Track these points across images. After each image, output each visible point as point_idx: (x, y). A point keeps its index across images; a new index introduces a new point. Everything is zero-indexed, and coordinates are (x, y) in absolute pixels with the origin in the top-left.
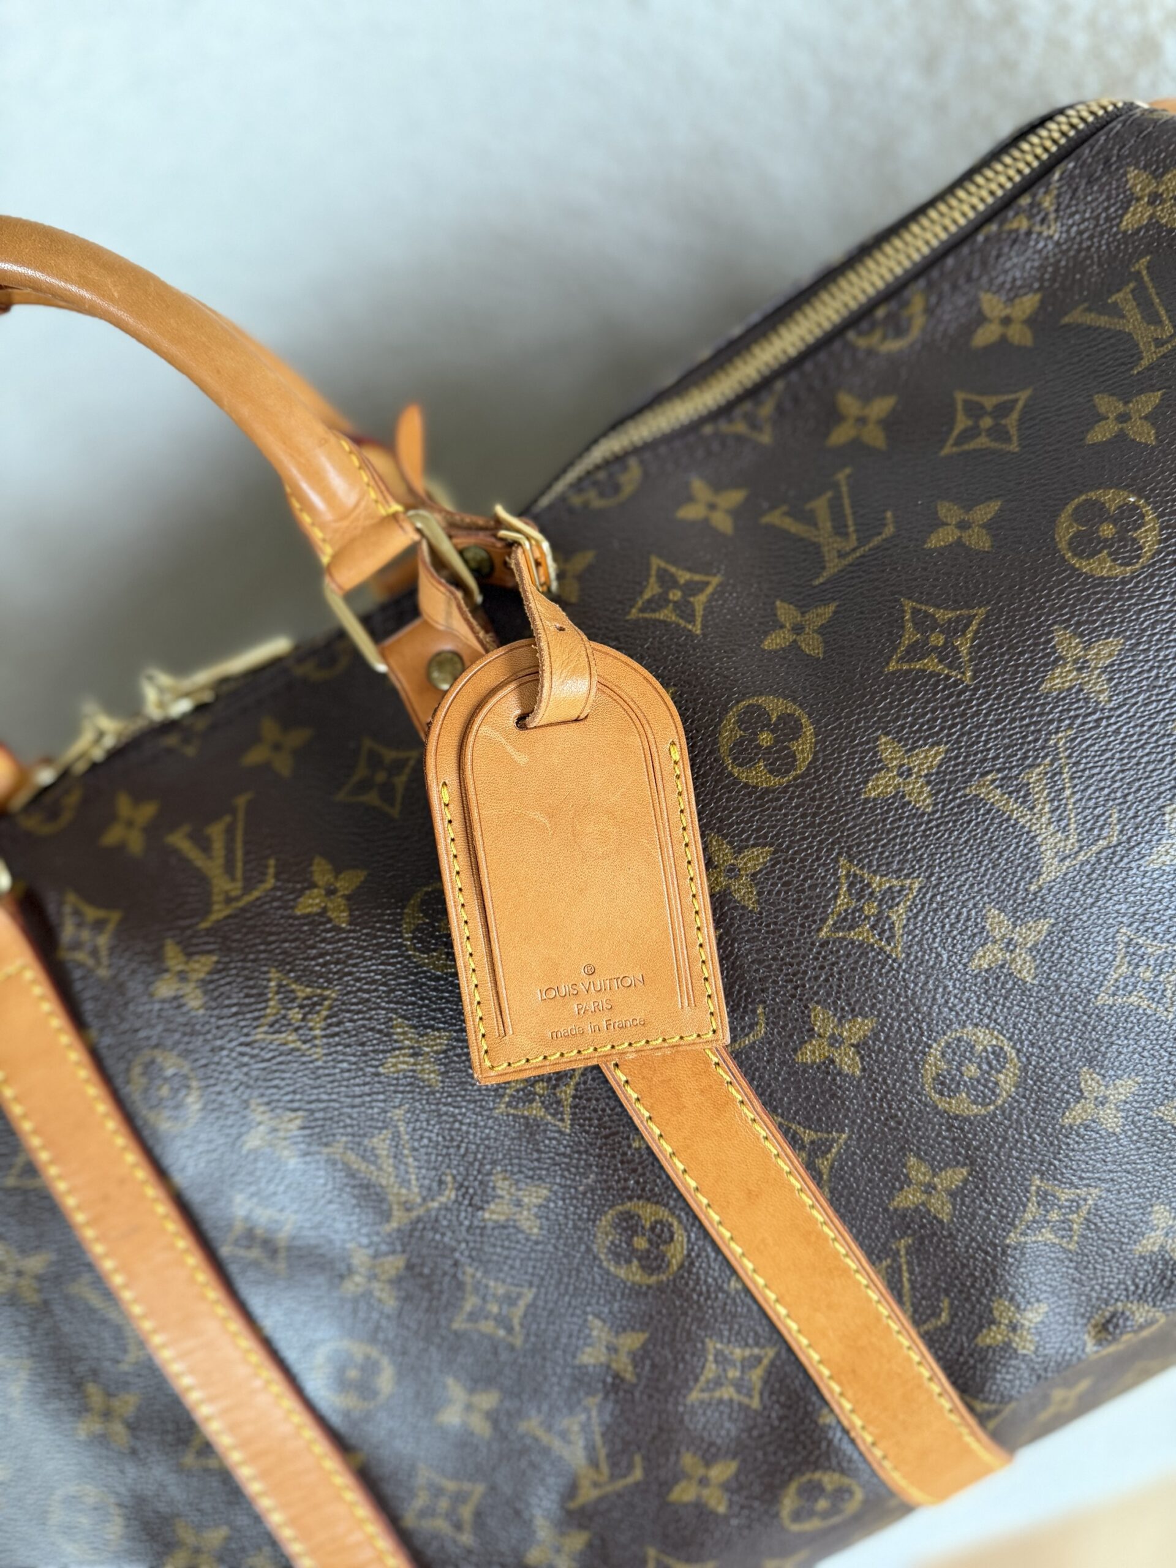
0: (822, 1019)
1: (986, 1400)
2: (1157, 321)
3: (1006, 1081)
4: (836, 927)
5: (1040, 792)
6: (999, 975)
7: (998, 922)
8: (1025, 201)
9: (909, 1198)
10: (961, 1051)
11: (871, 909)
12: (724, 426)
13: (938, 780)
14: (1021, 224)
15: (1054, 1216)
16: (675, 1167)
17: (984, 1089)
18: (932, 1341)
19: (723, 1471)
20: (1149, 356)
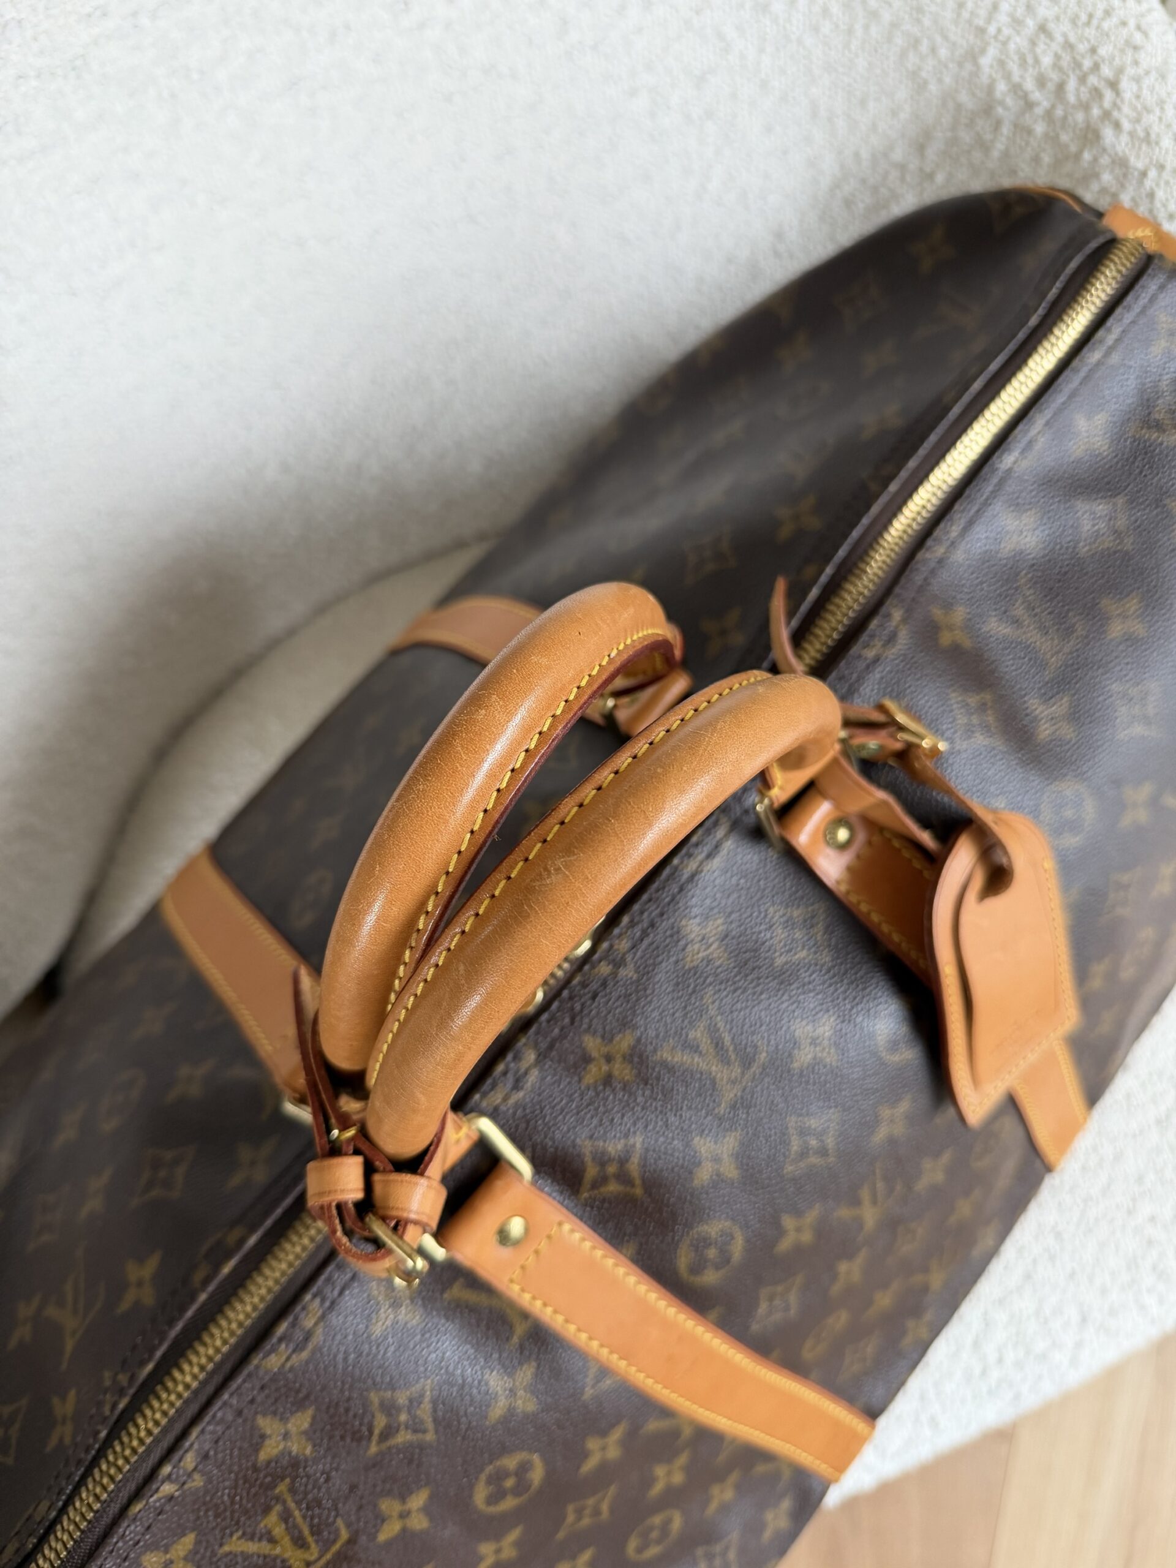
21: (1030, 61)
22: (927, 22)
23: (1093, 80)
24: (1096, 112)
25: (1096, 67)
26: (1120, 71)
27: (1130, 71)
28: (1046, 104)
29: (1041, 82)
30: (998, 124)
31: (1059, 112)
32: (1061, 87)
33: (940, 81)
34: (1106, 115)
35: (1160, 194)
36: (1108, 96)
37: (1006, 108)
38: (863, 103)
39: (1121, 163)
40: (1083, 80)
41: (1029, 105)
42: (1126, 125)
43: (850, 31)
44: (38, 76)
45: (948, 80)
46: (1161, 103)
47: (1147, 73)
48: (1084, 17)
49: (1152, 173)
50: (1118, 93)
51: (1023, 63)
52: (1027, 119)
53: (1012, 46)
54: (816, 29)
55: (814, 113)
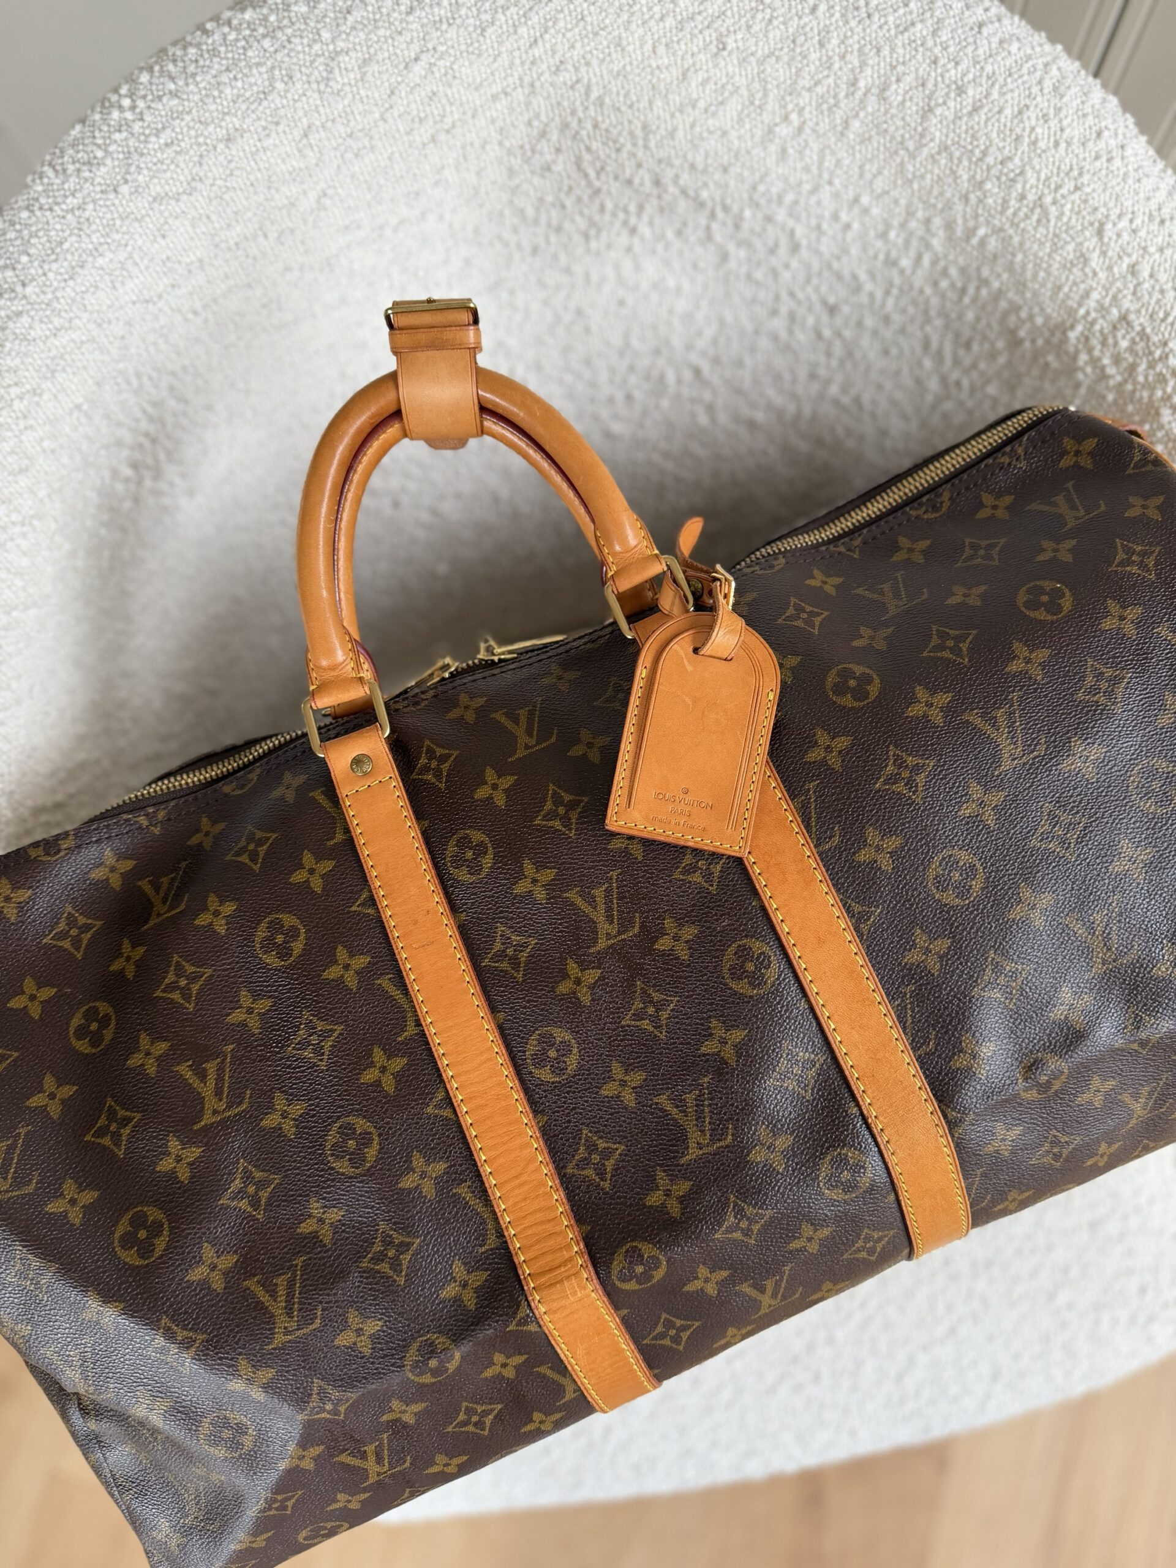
0: (872, 835)
1: (953, 1110)
2: (1076, 509)
3: (977, 885)
4: (885, 783)
5: (1002, 721)
6: (975, 821)
7: (976, 790)
8: (1008, 449)
9: (913, 957)
10: (951, 863)
11: (906, 774)
12: (832, 548)
13: (947, 710)
14: (1006, 460)
15: (1001, 980)
16: (777, 917)
17: (963, 891)
18: (924, 1062)
19: (784, 1142)
20: (1071, 524)
21: (1111, 341)
22: (1028, 295)
23: (1159, 367)
24: (1159, 393)
25: (1164, 357)
28: (1119, 378)
29: (1117, 360)
30: (1078, 385)
31: (1129, 387)
32: (1133, 367)
33: (1033, 341)
37: (1085, 374)
38: (968, 345)
40: (1151, 365)
41: (1103, 377)
43: (963, 291)
44: (301, 270)
45: (1040, 342)
48: (1161, 315)
51: (1104, 343)
52: (1101, 387)
53: (1097, 327)
54: (935, 284)
55: (926, 346)
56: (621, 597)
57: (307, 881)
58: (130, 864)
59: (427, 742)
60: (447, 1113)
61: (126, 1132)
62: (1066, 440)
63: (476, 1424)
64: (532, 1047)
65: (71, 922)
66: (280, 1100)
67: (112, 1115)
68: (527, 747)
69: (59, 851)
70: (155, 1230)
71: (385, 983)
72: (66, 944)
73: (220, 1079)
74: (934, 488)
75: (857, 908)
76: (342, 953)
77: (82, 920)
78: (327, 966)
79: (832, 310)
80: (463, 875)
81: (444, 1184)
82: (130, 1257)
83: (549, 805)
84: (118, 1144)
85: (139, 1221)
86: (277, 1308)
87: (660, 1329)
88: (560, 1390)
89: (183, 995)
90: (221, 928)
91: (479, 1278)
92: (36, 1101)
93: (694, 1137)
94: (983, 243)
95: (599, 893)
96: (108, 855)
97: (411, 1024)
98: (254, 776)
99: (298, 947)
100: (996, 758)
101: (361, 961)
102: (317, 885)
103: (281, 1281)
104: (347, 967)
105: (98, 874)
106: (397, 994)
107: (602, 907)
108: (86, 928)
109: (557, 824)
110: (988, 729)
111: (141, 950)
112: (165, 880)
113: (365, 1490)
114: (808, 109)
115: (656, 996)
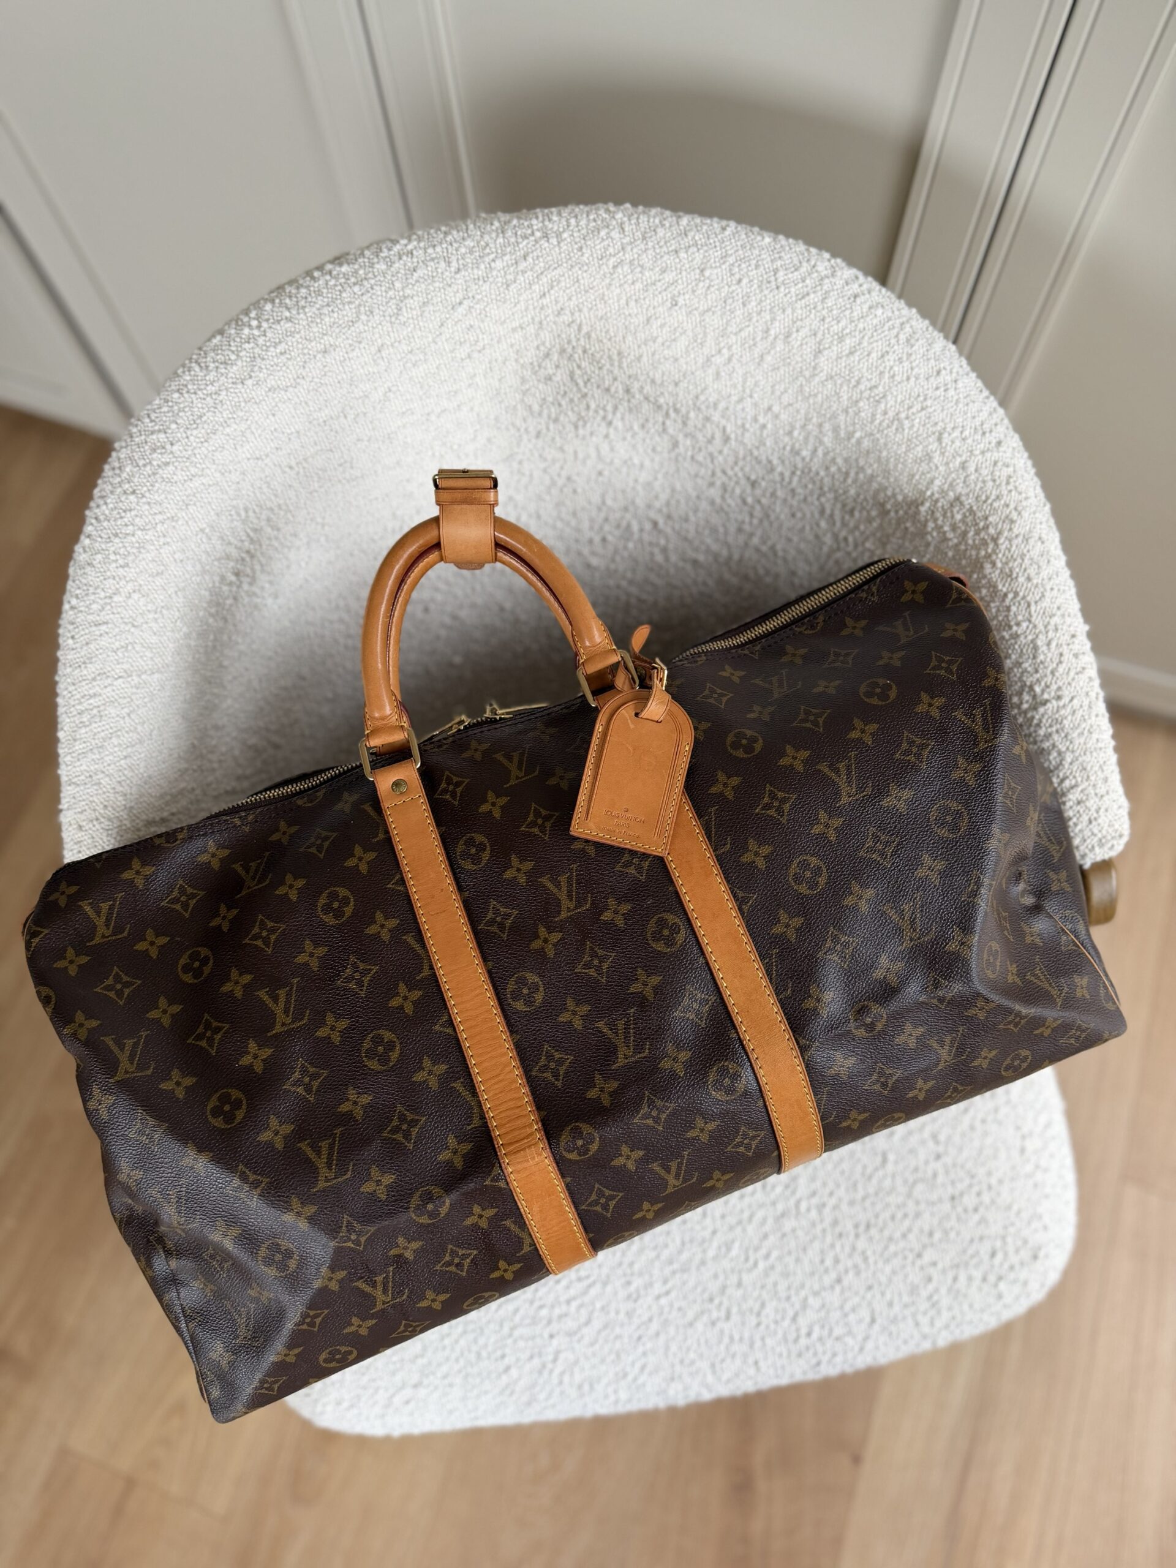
0: (752, 844)
1: (804, 1038)
2: (907, 630)
3: (822, 881)
4: (763, 809)
5: (843, 772)
6: (822, 836)
7: (823, 816)
8: (866, 587)
9: (778, 929)
10: (804, 865)
11: (776, 804)
12: (740, 651)
13: (805, 762)
14: (864, 595)
15: (838, 948)
16: (686, 899)
17: (813, 885)
18: (783, 1004)
19: (684, 1056)
20: (903, 641)
21: (949, 514)
22: (892, 480)
23: (983, 534)
24: (983, 553)
25: (986, 527)
26: (1000, 533)
27: (1006, 534)
28: (955, 541)
29: (954, 528)
30: (928, 544)
31: (963, 547)
32: (965, 534)
33: (897, 512)
34: (988, 556)
35: (1014, 609)
36: (991, 546)
37: (933, 537)
38: (851, 512)
39: (993, 586)
40: (977, 533)
41: (945, 539)
42: (999, 565)
43: (847, 474)
44: (369, 441)
45: (901, 512)
46: (1023, 556)
47: (1017, 536)
48: (983, 498)
49: (1011, 596)
50: (996, 545)
51: (944, 515)
52: (943, 546)
53: (940, 504)
54: (827, 468)
55: (822, 512)
56: (589, 678)
57: (357, 865)
58: (227, 852)
59: (447, 773)
60: (449, 1031)
61: (218, 1037)
62: (906, 582)
63: (457, 1265)
64: (511, 986)
65: (182, 891)
66: (330, 1018)
67: (208, 1026)
68: (517, 778)
69: (176, 840)
70: (237, 1104)
71: (410, 939)
72: (178, 907)
73: (288, 1002)
74: (812, 613)
75: (740, 894)
76: (379, 917)
77: (190, 890)
78: (369, 925)
79: (754, 484)
80: (468, 865)
81: (445, 1080)
82: (218, 1123)
83: (531, 818)
84: (211, 1046)
85: (225, 1099)
86: (321, 1163)
87: (594, 1197)
88: (520, 1242)
89: (264, 943)
90: (293, 896)
91: (467, 1147)
92: (153, 1014)
93: (622, 1051)
94: (859, 442)
95: (563, 879)
96: (211, 845)
97: (426, 968)
98: (320, 794)
99: (349, 911)
100: (837, 795)
101: (393, 923)
102: (364, 868)
103: (324, 1145)
104: (382, 926)
105: (203, 858)
106: (417, 946)
107: (564, 889)
108: (193, 896)
109: (536, 830)
110: (833, 775)
111: (235, 911)
112: (253, 865)
113: (372, 1317)
114: (734, 347)
115: (600, 952)
